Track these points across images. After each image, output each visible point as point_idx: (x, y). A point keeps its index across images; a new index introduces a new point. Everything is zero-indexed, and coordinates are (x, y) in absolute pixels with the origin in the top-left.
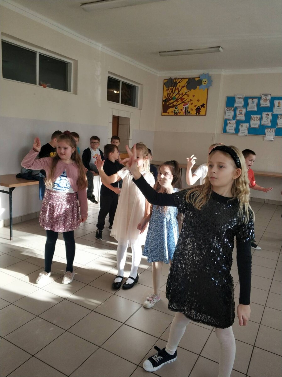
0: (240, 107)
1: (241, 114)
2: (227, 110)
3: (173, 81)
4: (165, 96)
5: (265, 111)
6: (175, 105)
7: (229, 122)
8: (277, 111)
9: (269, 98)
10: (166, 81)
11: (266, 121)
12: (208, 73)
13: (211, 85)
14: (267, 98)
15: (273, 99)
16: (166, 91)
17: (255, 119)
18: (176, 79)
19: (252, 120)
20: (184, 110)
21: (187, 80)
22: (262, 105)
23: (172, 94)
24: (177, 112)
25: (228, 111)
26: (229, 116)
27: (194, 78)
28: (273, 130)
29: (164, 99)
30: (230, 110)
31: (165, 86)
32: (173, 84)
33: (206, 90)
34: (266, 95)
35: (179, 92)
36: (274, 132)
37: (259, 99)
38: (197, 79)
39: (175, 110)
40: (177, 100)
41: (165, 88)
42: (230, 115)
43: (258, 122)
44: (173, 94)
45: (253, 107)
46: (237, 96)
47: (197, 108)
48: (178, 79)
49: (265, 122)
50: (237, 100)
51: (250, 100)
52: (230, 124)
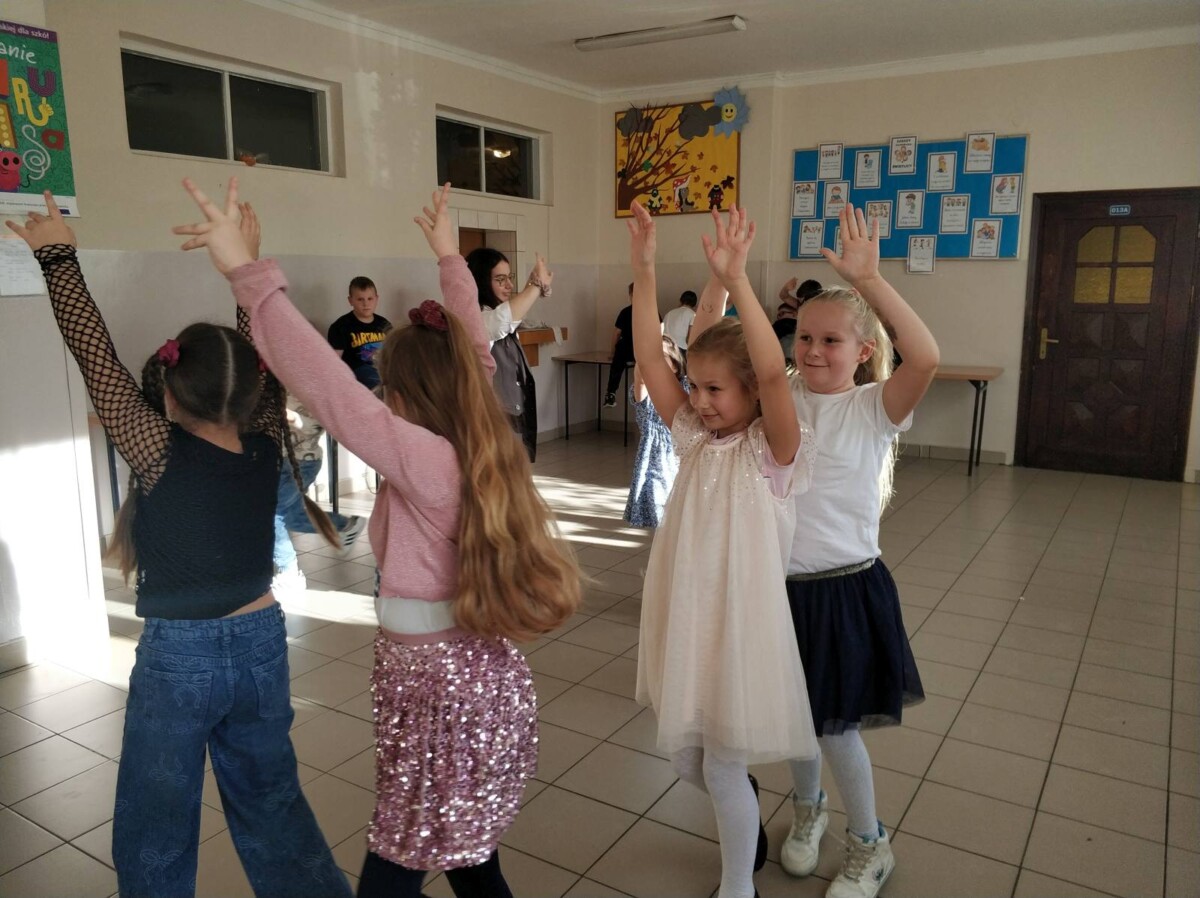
0: (832, 180)
1: (836, 198)
2: (798, 192)
3: (642, 115)
4: (622, 162)
5: (905, 187)
6: (650, 184)
7: (805, 224)
8: (939, 184)
9: (912, 148)
10: (622, 116)
11: (910, 215)
12: (736, 87)
13: (747, 122)
14: (908, 148)
15: (925, 150)
16: (623, 145)
17: (878, 212)
18: (648, 108)
19: (870, 214)
20: (677, 198)
21: (679, 110)
22: (894, 170)
23: (640, 153)
24: (659, 206)
25: (801, 195)
26: (802, 209)
27: (698, 105)
28: (930, 241)
29: (620, 169)
30: (807, 190)
31: (619, 132)
32: (643, 124)
33: (734, 134)
34: (904, 139)
35: (659, 146)
36: (932, 245)
37: (885, 151)
38: (706, 107)
39: (653, 199)
40: (655, 171)
41: (621, 138)
42: (806, 204)
43: (887, 219)
44: (644, 152)
45: (868, 176)
46: (824, 148)
47: (713, 190)
48: (656, 108)
49: (905, 220)
50: (823, 160)
51: (861, 157)
52: (807, 231)
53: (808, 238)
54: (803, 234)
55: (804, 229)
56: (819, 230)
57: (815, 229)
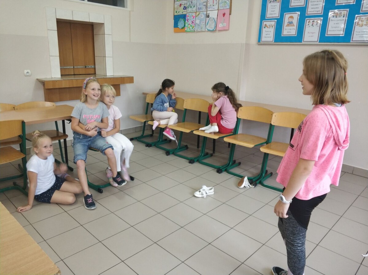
25: (272, 4)
52: (266, 27)
53: (266, 31)
54: (263, 29)
55: (264, 26)
56: (272, 26)
57: (270, 26)
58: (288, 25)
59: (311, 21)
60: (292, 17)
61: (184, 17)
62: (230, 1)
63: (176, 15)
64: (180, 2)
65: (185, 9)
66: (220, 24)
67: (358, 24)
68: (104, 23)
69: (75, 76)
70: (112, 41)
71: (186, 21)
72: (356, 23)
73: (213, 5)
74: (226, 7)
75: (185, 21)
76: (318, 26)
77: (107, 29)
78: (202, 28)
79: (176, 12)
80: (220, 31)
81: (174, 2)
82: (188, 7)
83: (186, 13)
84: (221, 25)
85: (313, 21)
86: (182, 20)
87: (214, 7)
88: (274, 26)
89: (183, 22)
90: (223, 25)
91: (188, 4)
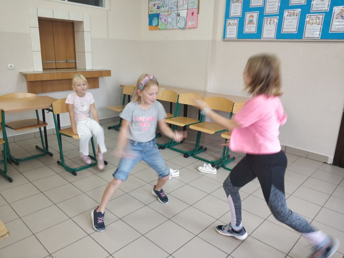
25: (235, 4)
52: (230, 25)
53: (230, 29)
54: (228, 26)
55: (228, 24)
56: (235, 25)
57: (233, 24)
58: (249, 23)
59: (269, 20)
60: (252, 16)
61: (158, 15)
62: (197, 1)
63: (151, 14)
64: (154, 2)
65: (158, 9)
66: (190, 22)
67: (308, 22)
68: (83, 22)
69: (57, 70)
70: (91, 38)
71: (160, 20)
72: (307, 22)
73: (183, 5)
74: (194, 7)
75: (158, 20)
76: (275, 24)
77: (86, 27)
78: (173, 26)
79: (151, 11)
80: (189, 28)
81: (149, 2)
82: (161, 7)
83: (159, 12)
84: (190, 24)
85: (270, 20)
86: (156, 18)
87: (184, 7)
88: (236, 24)
89: (157, 20)
90: (192, 23)
91: (161, 4)
